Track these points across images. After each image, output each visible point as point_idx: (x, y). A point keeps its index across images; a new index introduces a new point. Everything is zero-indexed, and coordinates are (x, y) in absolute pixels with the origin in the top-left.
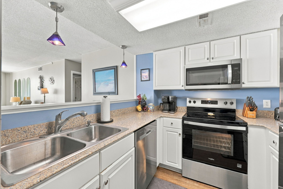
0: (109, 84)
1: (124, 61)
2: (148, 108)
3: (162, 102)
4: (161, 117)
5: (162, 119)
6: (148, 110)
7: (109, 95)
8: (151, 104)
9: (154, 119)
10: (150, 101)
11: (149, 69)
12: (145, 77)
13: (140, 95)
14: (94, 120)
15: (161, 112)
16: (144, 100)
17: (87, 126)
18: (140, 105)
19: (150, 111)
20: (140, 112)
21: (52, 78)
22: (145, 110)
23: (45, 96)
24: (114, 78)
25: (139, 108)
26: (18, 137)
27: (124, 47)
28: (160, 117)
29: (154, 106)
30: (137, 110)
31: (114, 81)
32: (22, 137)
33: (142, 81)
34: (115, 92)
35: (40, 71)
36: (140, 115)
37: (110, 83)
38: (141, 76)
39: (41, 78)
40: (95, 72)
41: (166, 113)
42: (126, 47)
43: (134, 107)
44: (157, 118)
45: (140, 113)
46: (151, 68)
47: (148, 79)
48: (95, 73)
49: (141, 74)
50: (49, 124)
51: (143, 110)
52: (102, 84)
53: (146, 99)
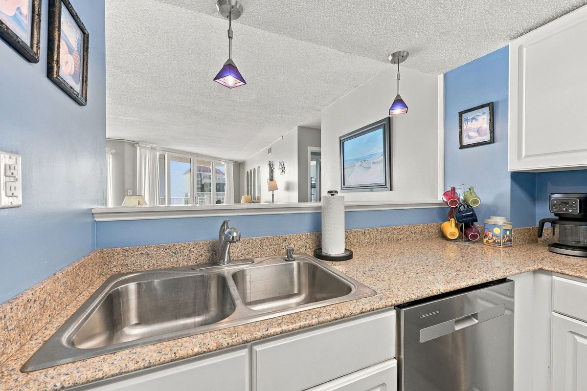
0: (372, 166)
1: (398, 96)
2: (483, 230)
3: (552, 216)
4: (541, 271)
5: (544, 278)
6: (485, 240)
7: (371, 191)
8: (499, 220)
9: (499, 276)
10: (493, 211)
11: (491, 106)
12: (472, 134)
13: (453, 189)
14: (308, 247)
15: (547, 253)
16: (468, 206)
17: (286, 260)
18: (453, 220)
19: (494, 242)
20: (451, 240)
21: (282, 164)
22: (474, 236)
23: (273, 195)
24: (382, 150)
25: (451, 228)
26: (165, 261)
27: (398, 58)
28: (535, 272)
29: (510, 227)
30: (443, 236)
31: (382, 157)
32: (171, 262)
33: (462, 147)
34: (386, 185)
35: (270, 154)
36: (452, 251)
37: (374, 163)
38: (461, 133)
39: (271, 165)
40: (343, 141)
41: (573, 260)
42: (405, 54)
43: (434, 224)
44: (517, 271)
45: (452, 246)
46: (497, 102)
47: (487, 138)
48: (343, 143)
49: (461, 127)
50: (214, 244)
51: (466, 236)
52: (356, 165)
53: (476, 202)
